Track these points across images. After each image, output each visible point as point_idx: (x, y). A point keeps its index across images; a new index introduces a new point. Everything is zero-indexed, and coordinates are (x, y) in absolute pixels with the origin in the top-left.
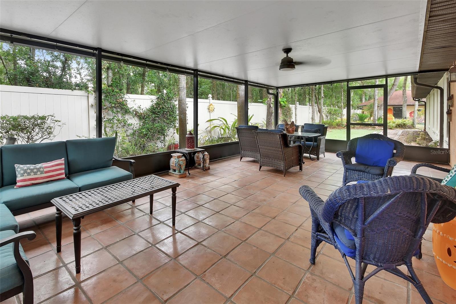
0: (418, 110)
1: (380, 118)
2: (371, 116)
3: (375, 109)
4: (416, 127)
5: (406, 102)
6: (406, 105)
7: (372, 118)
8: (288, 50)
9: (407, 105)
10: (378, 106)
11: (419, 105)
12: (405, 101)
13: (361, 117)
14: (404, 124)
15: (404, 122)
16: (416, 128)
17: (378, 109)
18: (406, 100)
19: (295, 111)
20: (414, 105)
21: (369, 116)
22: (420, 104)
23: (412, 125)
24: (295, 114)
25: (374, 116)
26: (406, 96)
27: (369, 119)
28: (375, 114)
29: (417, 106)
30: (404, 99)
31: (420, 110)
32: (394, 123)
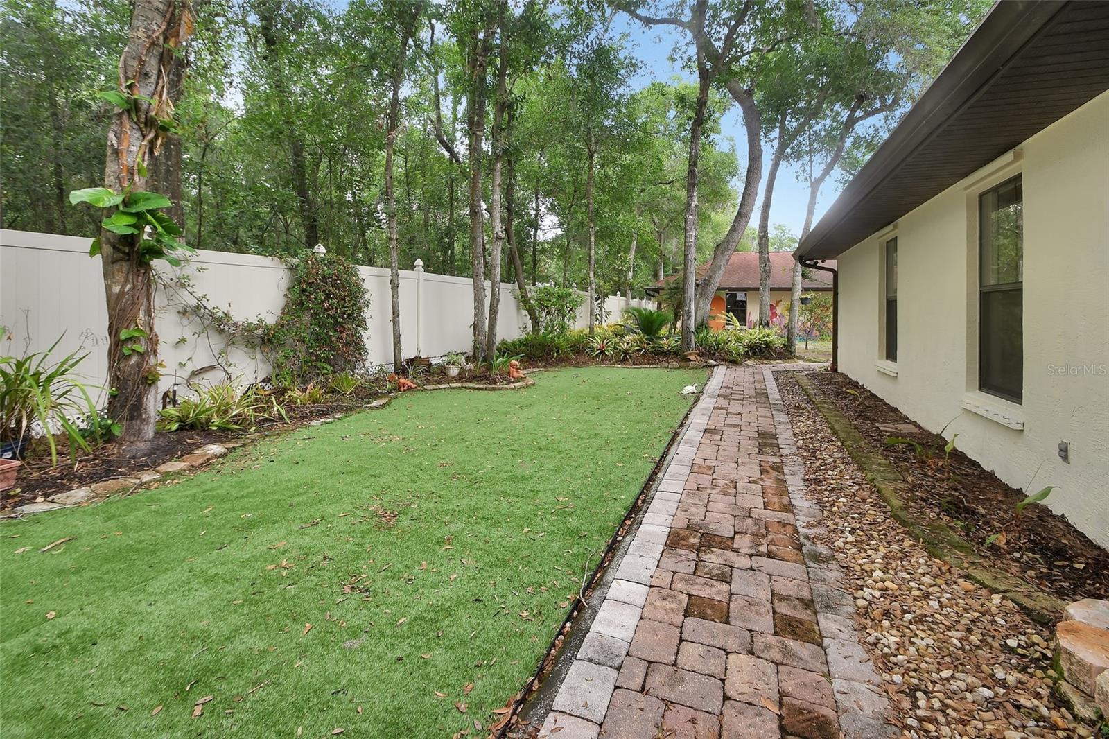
0: (801, 299)
1: (702, 325)
2: (677, 317)
3: (687, 295)
4: (797, 354)
5: (769, 278)
6: (768, 286)
7: (679, 324)
9: (772, 289)
10: (697, 285)
12: (765, 271)
13: (649, 322)
14: (768, 345)
15: (767, 339)
16: (800, 358)
17: (696, 295)
18: (770, 270)
19: (393, 296)
20: (790, 289)
21: (671, 317)
23: (785, 346)
24: (393, 307)
25: (686, 318)
26: (768, 257)
27: (670, 329)
28: (689, 309)
29: (799, 287)
30: (763, 265)
31: (806, 299)
32: (739, 340)
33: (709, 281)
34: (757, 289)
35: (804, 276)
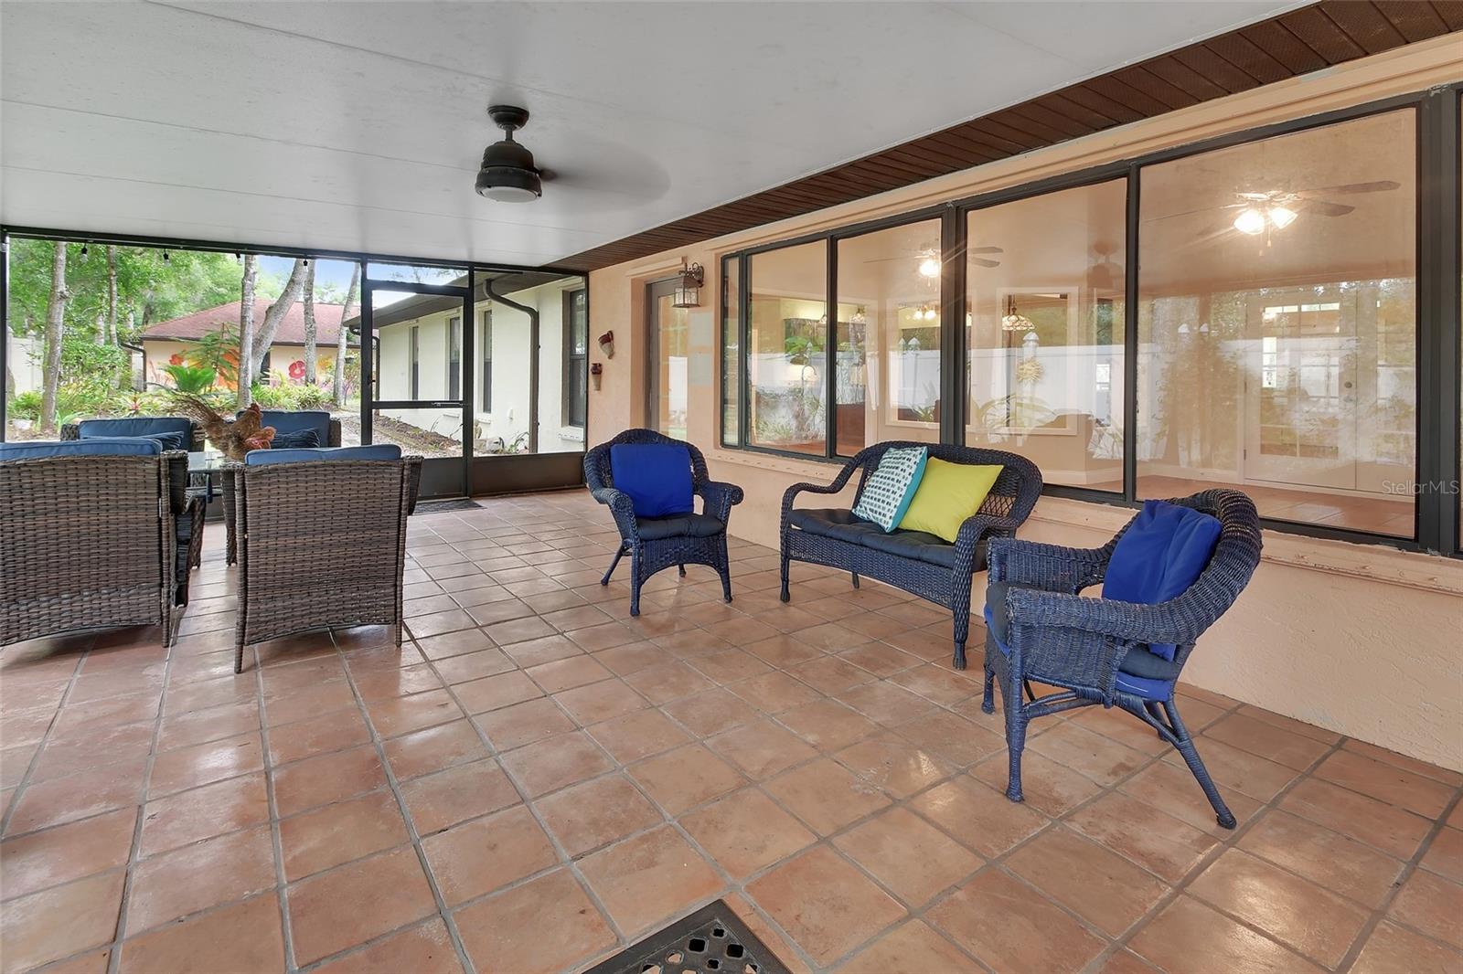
0: (346, 359)
3: (245, 354)
5: (314, 337)
6: (314, 343)
8: (512, 116)
9: (318, 345)
11: (348, 347)
12: (311, 332)
13: (192, 379)
15: (315, 394)
16: (345, 411)
18: (315, 329)
20: (336, 346)
22: (350, 343)
23: (331, 400)
25: (243, 375)
26: (313, 320)
28: (247, 368)
29: (343, 348)
30: (309, 326)
31: (350, 358)
32: (288, 395)
33: (260, 341)
34: (303, 345)
35: (348, 339)
